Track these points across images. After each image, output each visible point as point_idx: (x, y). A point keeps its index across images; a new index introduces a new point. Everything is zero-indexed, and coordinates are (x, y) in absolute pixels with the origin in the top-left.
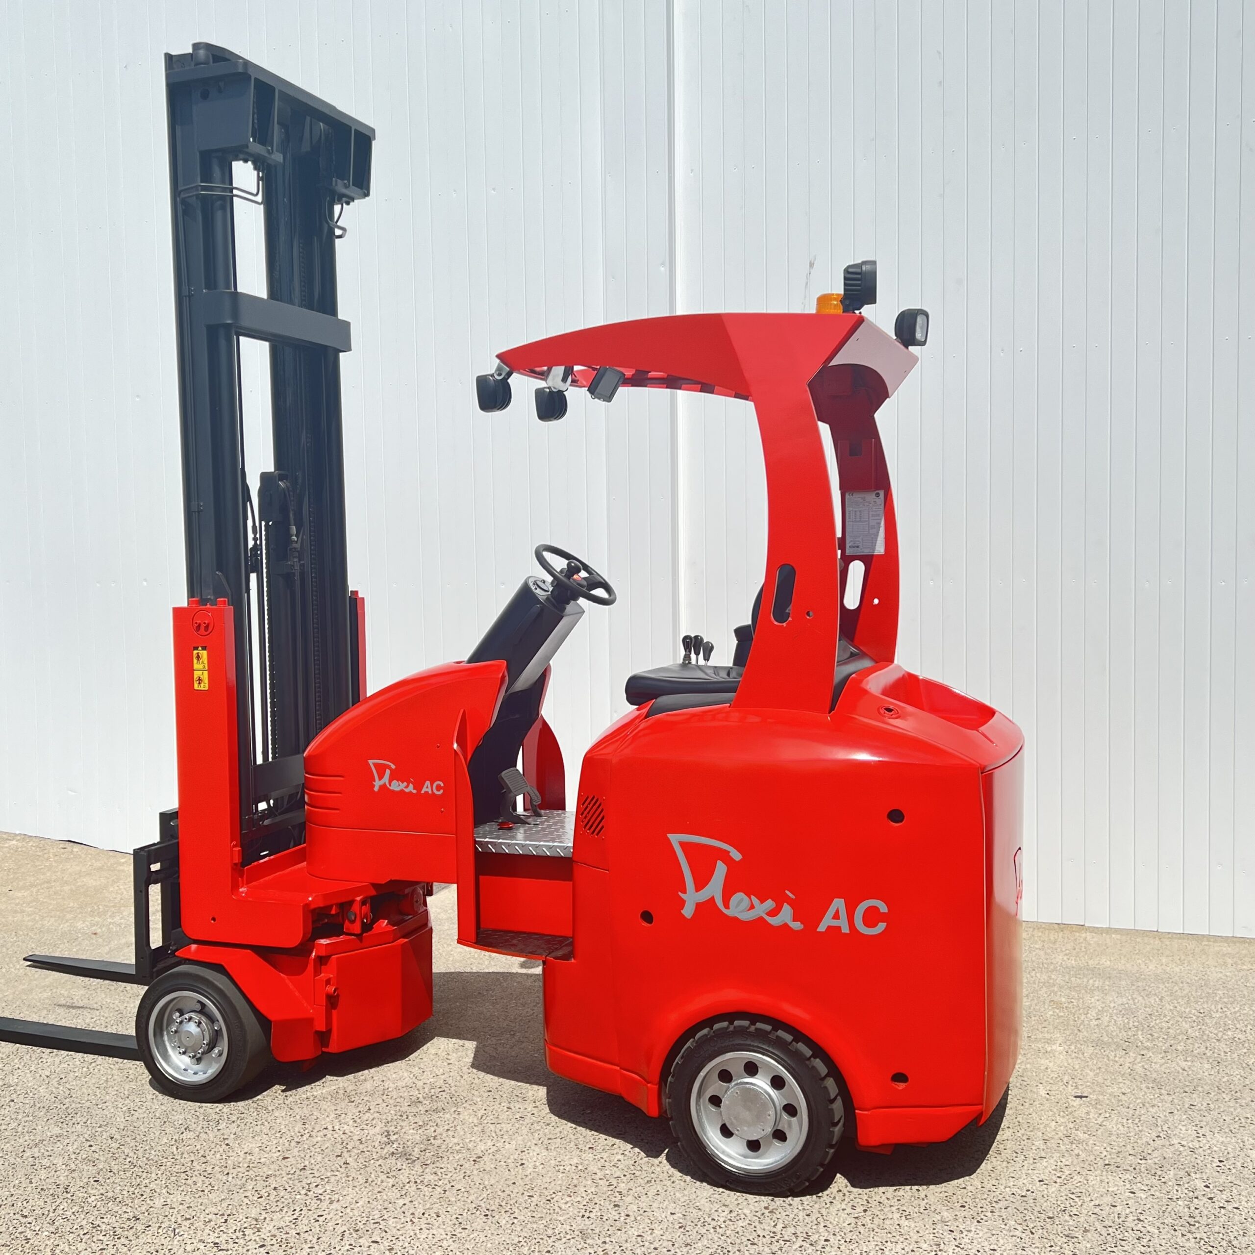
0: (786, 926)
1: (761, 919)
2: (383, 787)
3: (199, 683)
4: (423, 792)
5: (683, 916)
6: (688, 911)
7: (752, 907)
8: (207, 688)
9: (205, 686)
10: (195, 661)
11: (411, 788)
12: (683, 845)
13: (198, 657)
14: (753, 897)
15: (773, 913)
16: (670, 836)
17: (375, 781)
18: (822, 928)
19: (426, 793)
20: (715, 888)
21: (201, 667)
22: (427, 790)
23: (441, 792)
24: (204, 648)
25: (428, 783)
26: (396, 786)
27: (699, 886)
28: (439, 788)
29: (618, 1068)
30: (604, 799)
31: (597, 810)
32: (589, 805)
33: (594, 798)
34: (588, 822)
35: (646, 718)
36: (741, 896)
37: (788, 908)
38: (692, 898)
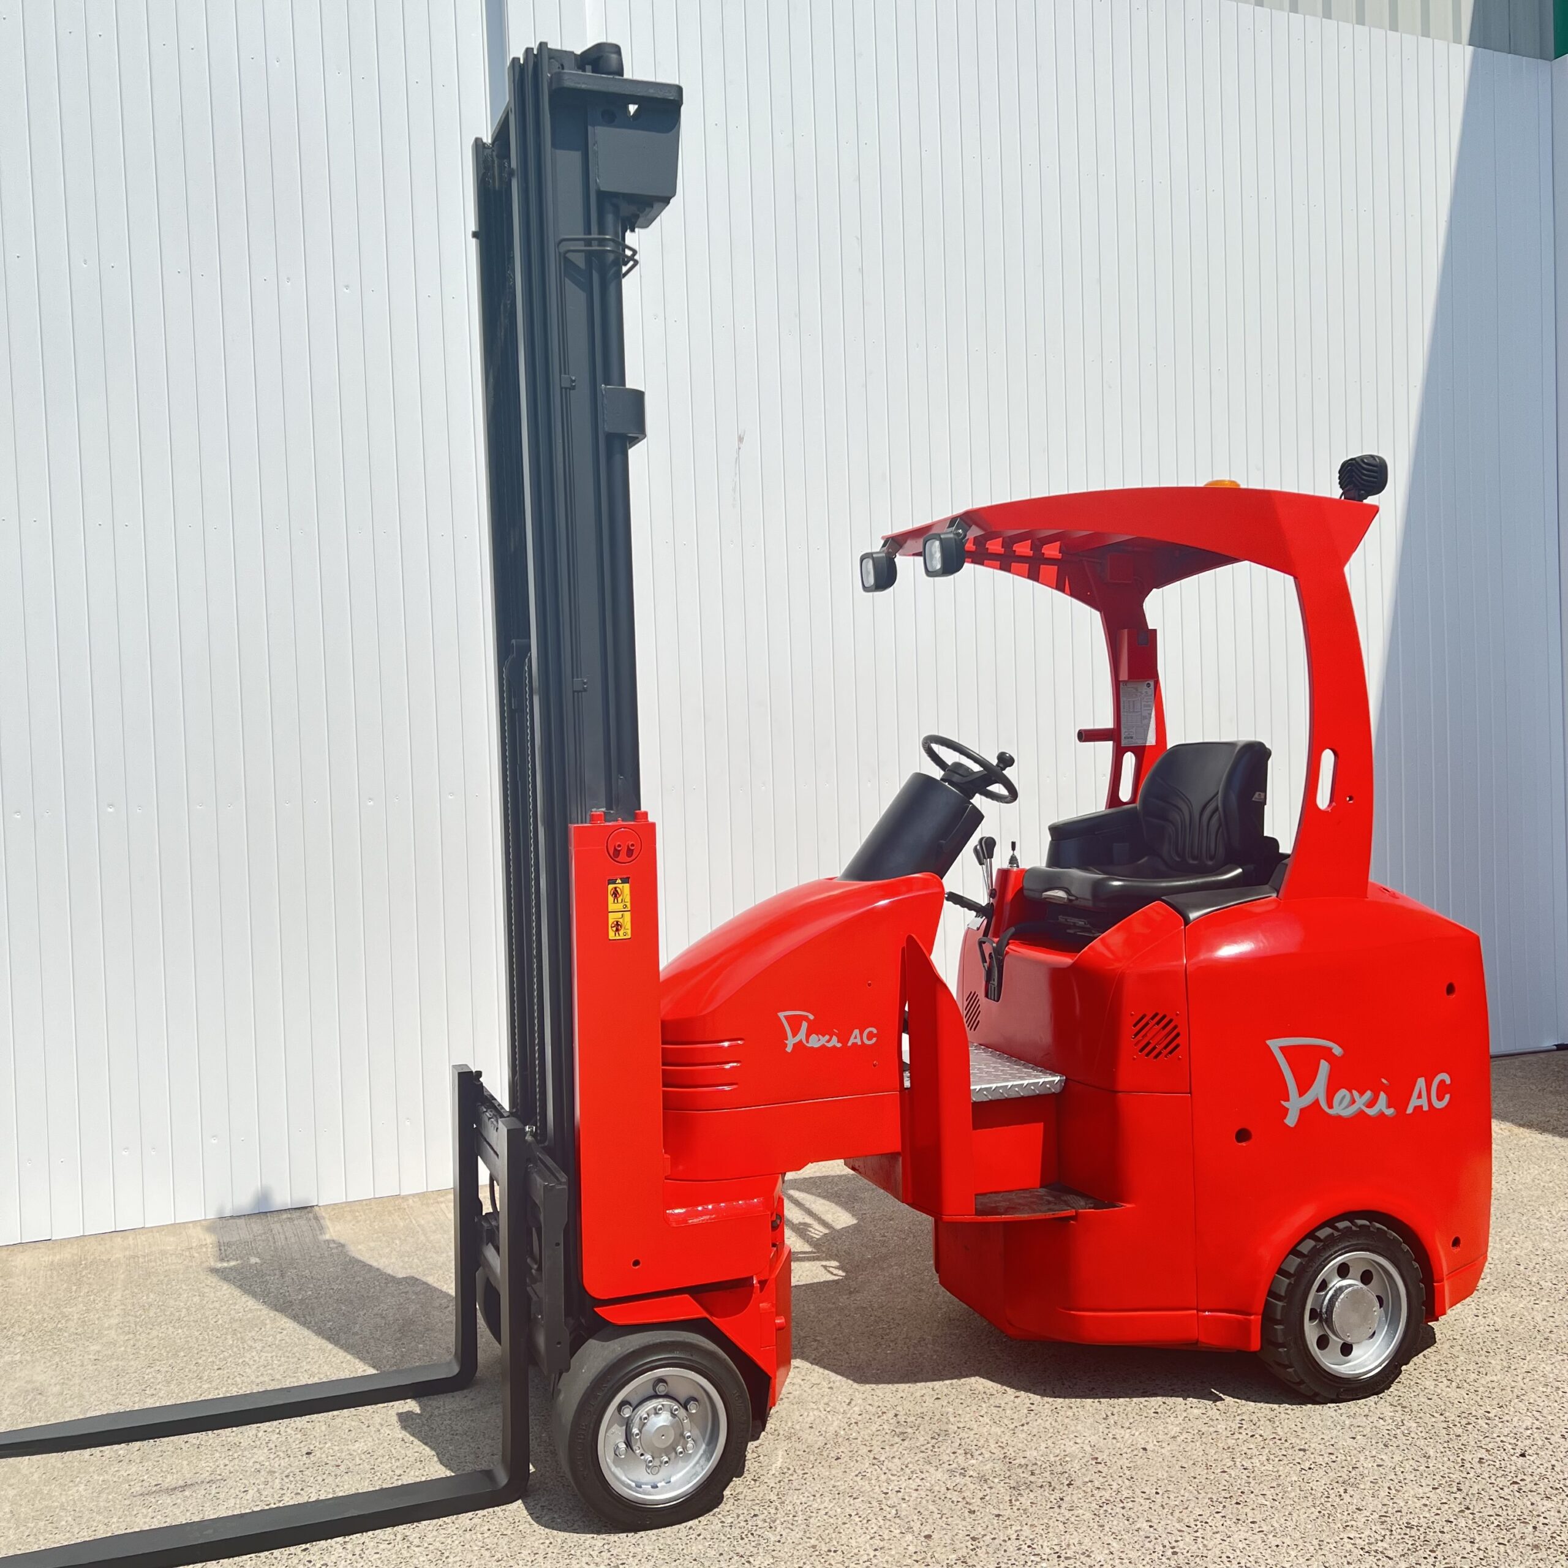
0: (1382, 1115)
1: (1361, 1113)
2: (799, 1046)
3: (617, 930)
4: (850, 1044)
5: (1287, 1126)
6: (1291, 1120)
7: (1353, 1102)
8: (629, 936)
9: (626, 933)
10: (611, 899)
11: (834, 1042)
12: (1284, 1049)
13: (616, 894)
14: (1354, 1092)
15: (1371, 1104)
16: (1268, 1042)
17: (787, 1039)
18: (1410, 1110)
19: (855, 1044)
20: (1318, 1089)
21: (620, 906)
22: (855, 1041)
23: (874, 1040)
24: (625, 881)
25: (856, 1032)
26: (815, 1042)
27: (1302, 1091)
28: (870, 1036)
29: (1195, 1312)
30: (1177, 1015)
31: (1164, 1028)
32: (1147, 1024)
33: (1156, 1015)
34: (1148, 1043)
35: (1187, 921)
36: (1343, 1092)
37: (1383, 1097)
38: (1295, 1105)
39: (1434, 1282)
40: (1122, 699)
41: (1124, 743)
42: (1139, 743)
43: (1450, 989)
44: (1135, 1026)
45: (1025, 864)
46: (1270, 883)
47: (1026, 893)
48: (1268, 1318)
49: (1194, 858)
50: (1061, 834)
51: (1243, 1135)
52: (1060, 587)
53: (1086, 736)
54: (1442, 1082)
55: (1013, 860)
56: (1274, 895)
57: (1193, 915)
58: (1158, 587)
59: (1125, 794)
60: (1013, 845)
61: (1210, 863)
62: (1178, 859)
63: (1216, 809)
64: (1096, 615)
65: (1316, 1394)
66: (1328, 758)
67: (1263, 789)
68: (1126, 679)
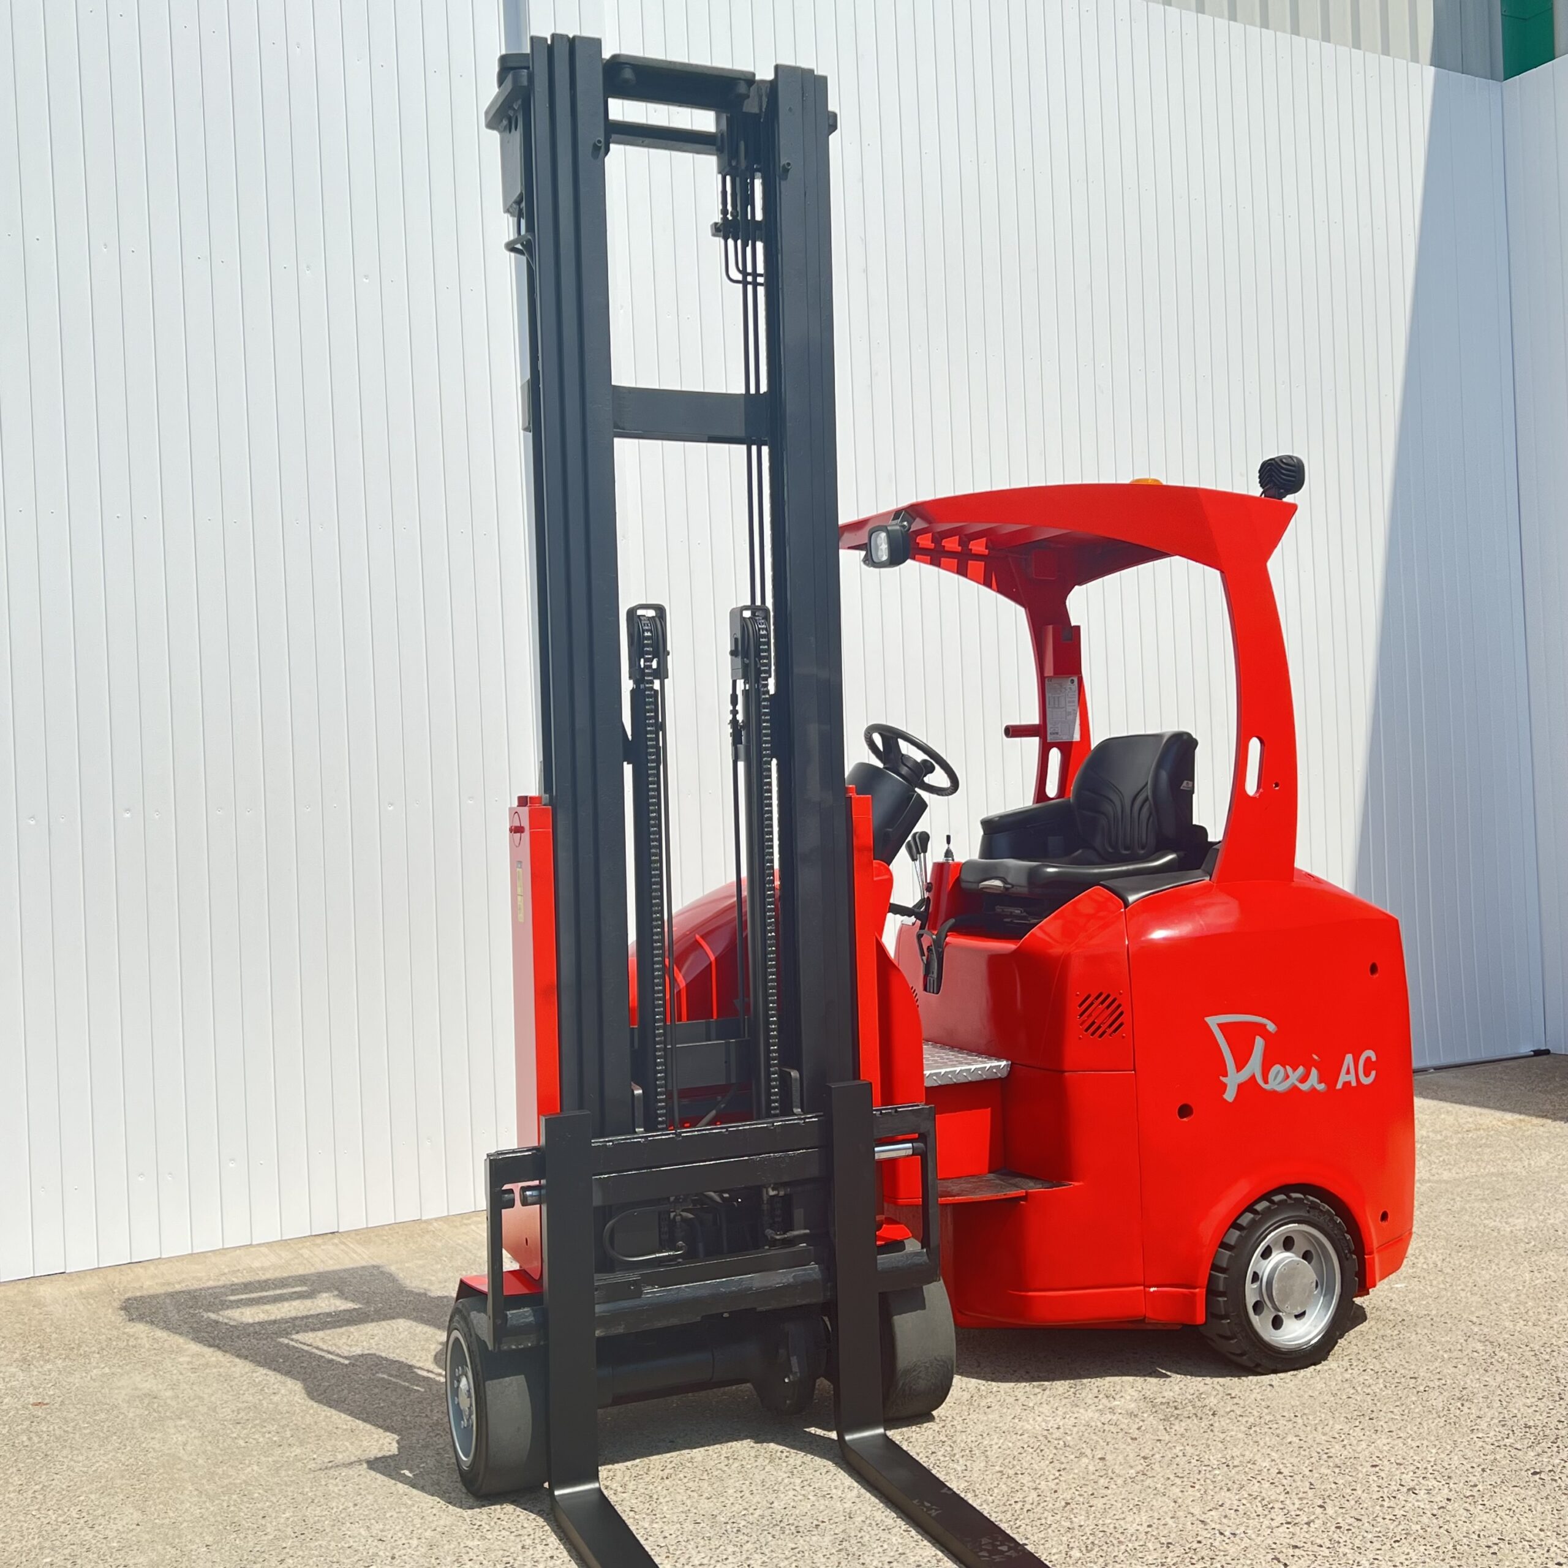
0: (1313, 1090)
1: (1294, 1089)
5: (1226, 1101)
6: (1230, 1095)
7: (1287, 1077)
12: (1222, 1026)
14: (1288, 1067)
15: (1303, 1079)
16: (1209, 1020)
18: (1339, 1086)
20: (1254, 1065)
27: (1240, 1066)
29: (1142, 1288)
30: (1121, 994)
31: (1108, 1007)
32: (1092, 1004)
33: (1100, 995)
34: (1093, 1023)
35: (1126, 904)
36: (1277, 1068)
37: (1314, 1072)
38: (1233, 1080)
39: (1364, 1254)
40: (1048, 695)
41: (1050, 739)
42: (1065, 738)
43: (1374, 969)
44: (1080, 1006)
45: (960, 857)
46: (1203, 867)
47: (963, 885)
48: (1212, 1292)
49: (1126, 849)
50: (991, 827)
51: (1185, 1111)
52: (987, 583)
53: (1013, 732)
54: (1368, 1059)
55: (948, 854)
56: (1207, 879)
57: (1132, 898)
58: (1080, 584)
59: (1052, 790)
60: (948, 838)
61: (1142, 852)
62: (1110, 850)
63: (1146, 799)
64: (1021, 612)
65: (1258, 1365)
66: (1255, 745)
67: (1191, 778)
68: (1051, 674)
